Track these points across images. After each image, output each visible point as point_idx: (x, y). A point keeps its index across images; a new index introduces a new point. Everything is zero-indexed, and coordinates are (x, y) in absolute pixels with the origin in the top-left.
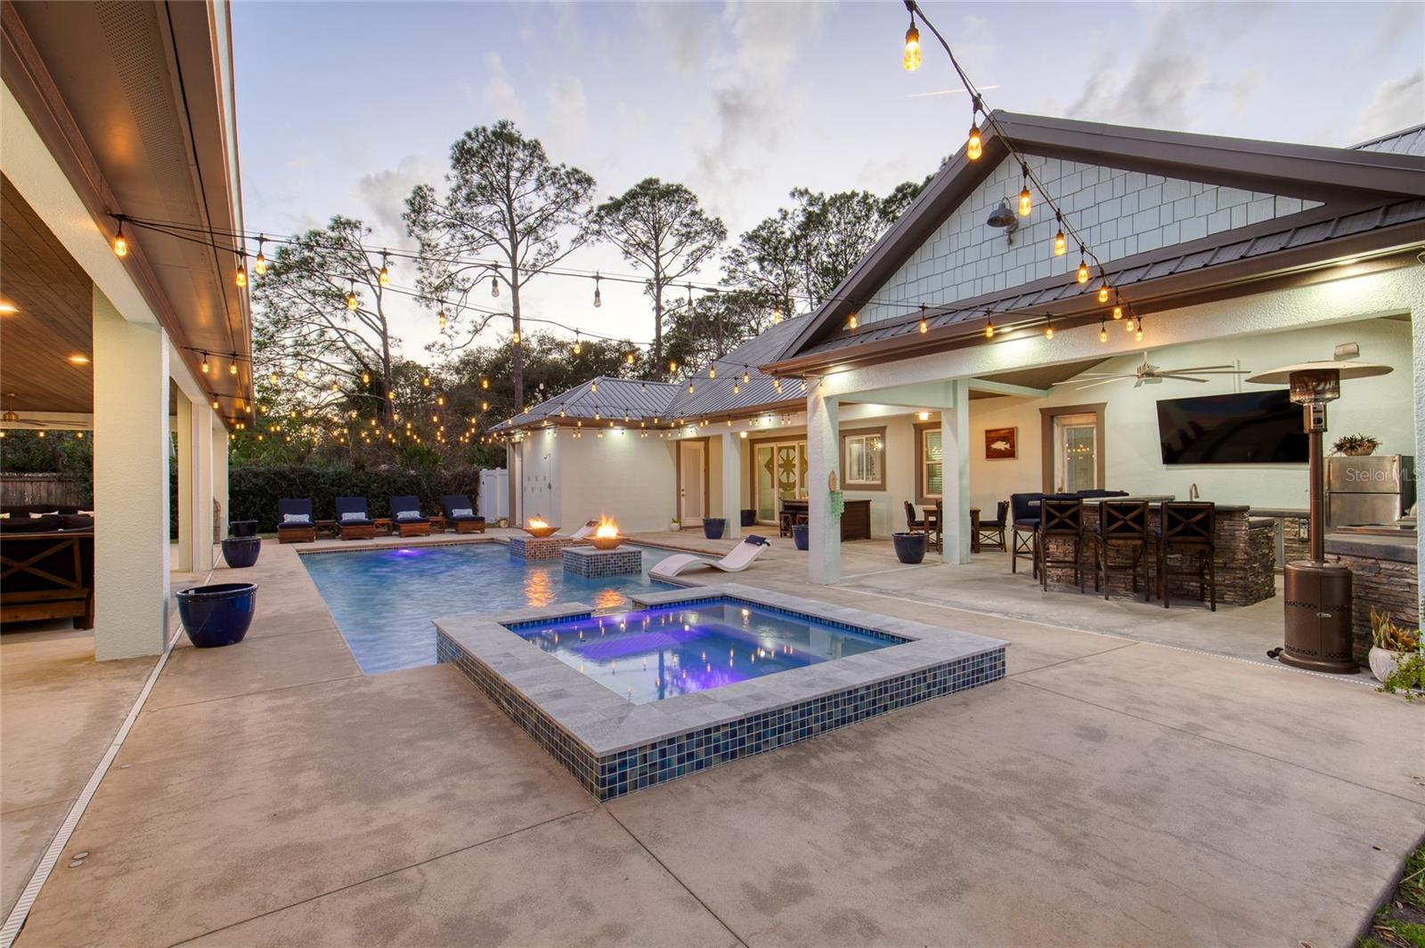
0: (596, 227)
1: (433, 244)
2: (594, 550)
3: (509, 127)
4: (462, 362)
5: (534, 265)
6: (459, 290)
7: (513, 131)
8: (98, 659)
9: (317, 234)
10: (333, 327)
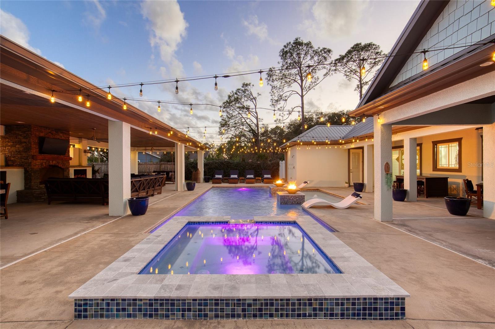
0: (334, 68)
1: (275, 86)
2: (287, 194)
3: (299, 40)
4: (289, 124)
5: (309, 87)
6: (284, 100)
7: (300, 41)
8: (110, 215)
9: (239, 89)
10: (243, 117)
